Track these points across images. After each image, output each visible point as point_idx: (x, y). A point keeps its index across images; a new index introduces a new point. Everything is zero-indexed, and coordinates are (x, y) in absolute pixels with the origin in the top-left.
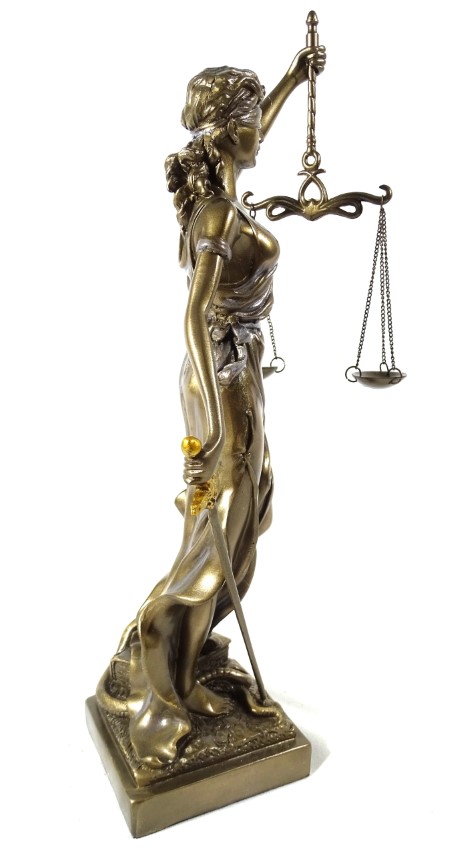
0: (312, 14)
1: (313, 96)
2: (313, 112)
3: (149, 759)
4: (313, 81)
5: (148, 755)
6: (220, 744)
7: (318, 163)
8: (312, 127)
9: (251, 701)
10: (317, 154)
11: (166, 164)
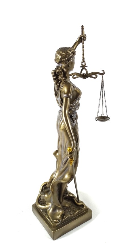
0: (82, 26)
1: (83, 47)
2: (83, 51)
3: (55, 221)
4: (83, 43)
5: (55, 220)
6: (71, 214)
7: (85, 64)
8: (83, 55)
9: (76, 202)
10: (85, 62)
11: (52, 73)
